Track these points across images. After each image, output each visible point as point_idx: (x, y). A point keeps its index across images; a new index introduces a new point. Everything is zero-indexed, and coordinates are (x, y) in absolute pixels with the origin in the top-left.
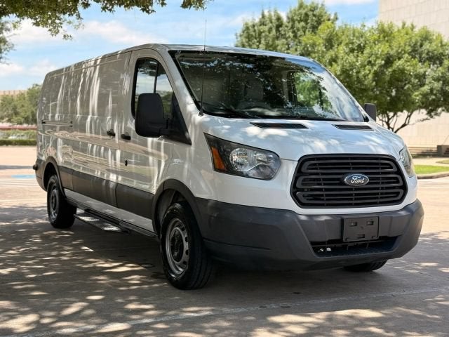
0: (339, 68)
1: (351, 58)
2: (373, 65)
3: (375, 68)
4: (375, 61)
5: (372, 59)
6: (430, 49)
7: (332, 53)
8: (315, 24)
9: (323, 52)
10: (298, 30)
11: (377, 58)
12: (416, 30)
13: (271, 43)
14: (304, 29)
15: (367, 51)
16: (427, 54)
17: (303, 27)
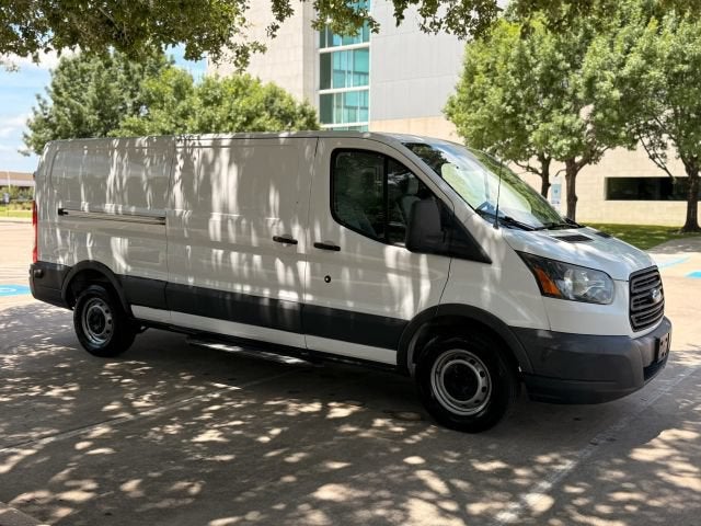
0: (197, 122)
1: (209, 111)
2: (234, 121)
3: (237, 125)
4: (236, 117)
5: (233, 114)
6: (283, 107)
7: (184, 103)
8: (154, 66)
9: (173, 101)
10: (134, 72)
11: (238, 114)
12: (263, 84)
13: (103, 85)
14: (141, 72)
15: (226, 104)
16: (279, 112)
17: (139, 69)
